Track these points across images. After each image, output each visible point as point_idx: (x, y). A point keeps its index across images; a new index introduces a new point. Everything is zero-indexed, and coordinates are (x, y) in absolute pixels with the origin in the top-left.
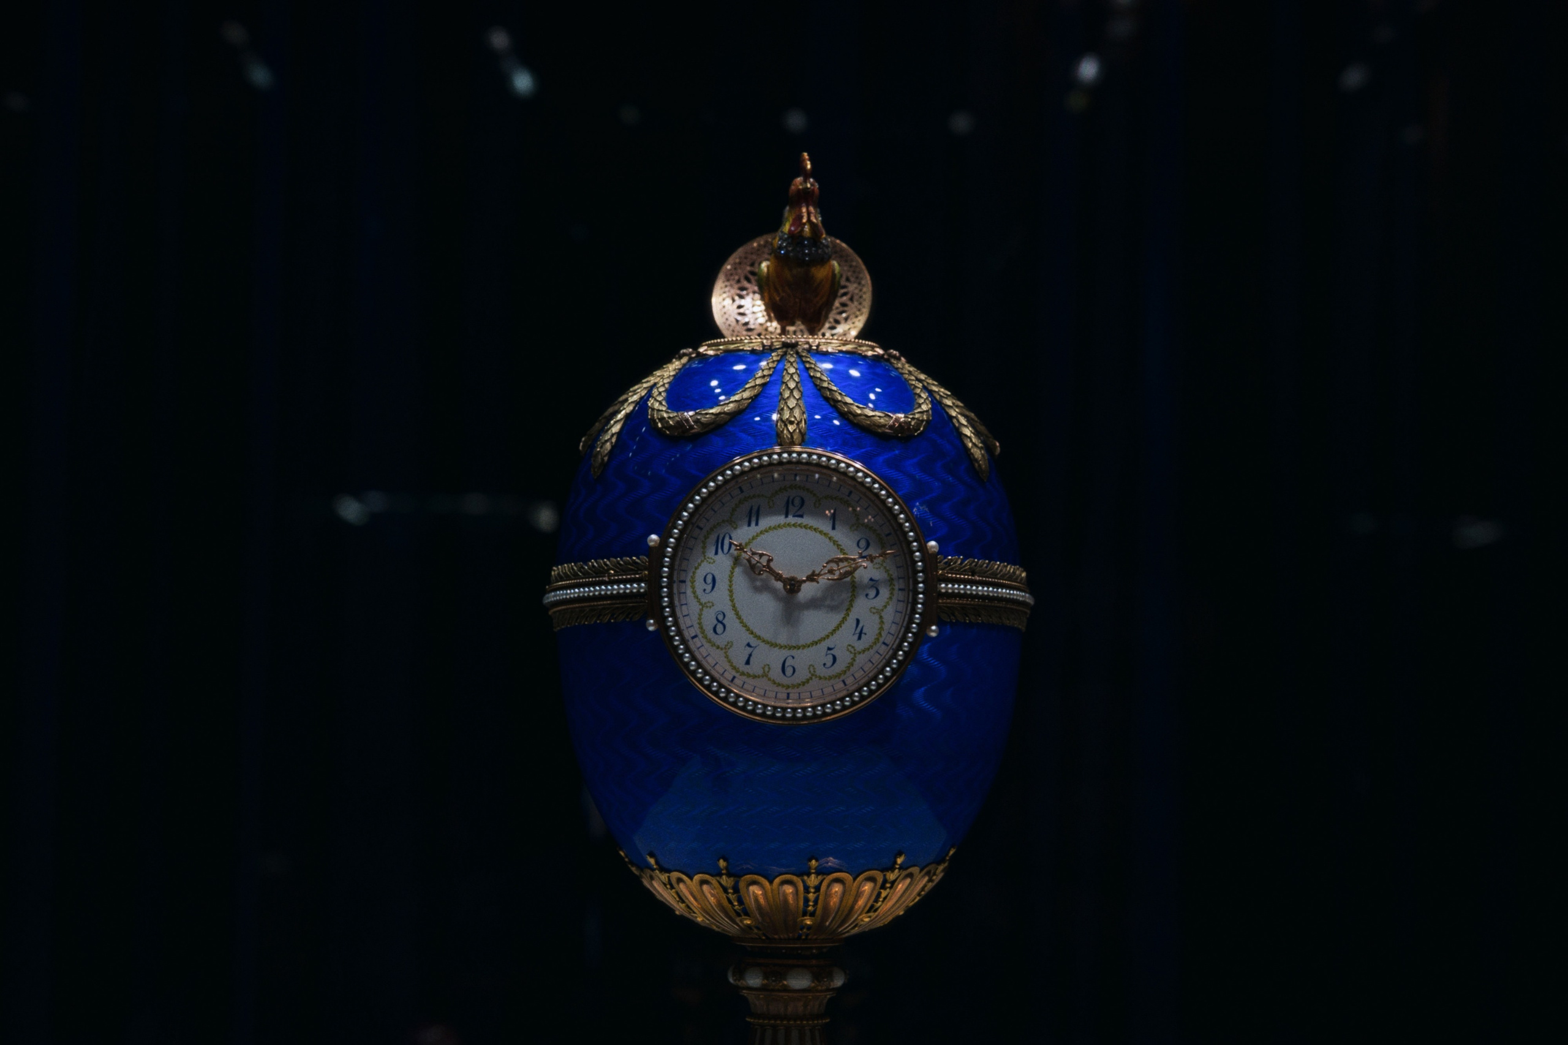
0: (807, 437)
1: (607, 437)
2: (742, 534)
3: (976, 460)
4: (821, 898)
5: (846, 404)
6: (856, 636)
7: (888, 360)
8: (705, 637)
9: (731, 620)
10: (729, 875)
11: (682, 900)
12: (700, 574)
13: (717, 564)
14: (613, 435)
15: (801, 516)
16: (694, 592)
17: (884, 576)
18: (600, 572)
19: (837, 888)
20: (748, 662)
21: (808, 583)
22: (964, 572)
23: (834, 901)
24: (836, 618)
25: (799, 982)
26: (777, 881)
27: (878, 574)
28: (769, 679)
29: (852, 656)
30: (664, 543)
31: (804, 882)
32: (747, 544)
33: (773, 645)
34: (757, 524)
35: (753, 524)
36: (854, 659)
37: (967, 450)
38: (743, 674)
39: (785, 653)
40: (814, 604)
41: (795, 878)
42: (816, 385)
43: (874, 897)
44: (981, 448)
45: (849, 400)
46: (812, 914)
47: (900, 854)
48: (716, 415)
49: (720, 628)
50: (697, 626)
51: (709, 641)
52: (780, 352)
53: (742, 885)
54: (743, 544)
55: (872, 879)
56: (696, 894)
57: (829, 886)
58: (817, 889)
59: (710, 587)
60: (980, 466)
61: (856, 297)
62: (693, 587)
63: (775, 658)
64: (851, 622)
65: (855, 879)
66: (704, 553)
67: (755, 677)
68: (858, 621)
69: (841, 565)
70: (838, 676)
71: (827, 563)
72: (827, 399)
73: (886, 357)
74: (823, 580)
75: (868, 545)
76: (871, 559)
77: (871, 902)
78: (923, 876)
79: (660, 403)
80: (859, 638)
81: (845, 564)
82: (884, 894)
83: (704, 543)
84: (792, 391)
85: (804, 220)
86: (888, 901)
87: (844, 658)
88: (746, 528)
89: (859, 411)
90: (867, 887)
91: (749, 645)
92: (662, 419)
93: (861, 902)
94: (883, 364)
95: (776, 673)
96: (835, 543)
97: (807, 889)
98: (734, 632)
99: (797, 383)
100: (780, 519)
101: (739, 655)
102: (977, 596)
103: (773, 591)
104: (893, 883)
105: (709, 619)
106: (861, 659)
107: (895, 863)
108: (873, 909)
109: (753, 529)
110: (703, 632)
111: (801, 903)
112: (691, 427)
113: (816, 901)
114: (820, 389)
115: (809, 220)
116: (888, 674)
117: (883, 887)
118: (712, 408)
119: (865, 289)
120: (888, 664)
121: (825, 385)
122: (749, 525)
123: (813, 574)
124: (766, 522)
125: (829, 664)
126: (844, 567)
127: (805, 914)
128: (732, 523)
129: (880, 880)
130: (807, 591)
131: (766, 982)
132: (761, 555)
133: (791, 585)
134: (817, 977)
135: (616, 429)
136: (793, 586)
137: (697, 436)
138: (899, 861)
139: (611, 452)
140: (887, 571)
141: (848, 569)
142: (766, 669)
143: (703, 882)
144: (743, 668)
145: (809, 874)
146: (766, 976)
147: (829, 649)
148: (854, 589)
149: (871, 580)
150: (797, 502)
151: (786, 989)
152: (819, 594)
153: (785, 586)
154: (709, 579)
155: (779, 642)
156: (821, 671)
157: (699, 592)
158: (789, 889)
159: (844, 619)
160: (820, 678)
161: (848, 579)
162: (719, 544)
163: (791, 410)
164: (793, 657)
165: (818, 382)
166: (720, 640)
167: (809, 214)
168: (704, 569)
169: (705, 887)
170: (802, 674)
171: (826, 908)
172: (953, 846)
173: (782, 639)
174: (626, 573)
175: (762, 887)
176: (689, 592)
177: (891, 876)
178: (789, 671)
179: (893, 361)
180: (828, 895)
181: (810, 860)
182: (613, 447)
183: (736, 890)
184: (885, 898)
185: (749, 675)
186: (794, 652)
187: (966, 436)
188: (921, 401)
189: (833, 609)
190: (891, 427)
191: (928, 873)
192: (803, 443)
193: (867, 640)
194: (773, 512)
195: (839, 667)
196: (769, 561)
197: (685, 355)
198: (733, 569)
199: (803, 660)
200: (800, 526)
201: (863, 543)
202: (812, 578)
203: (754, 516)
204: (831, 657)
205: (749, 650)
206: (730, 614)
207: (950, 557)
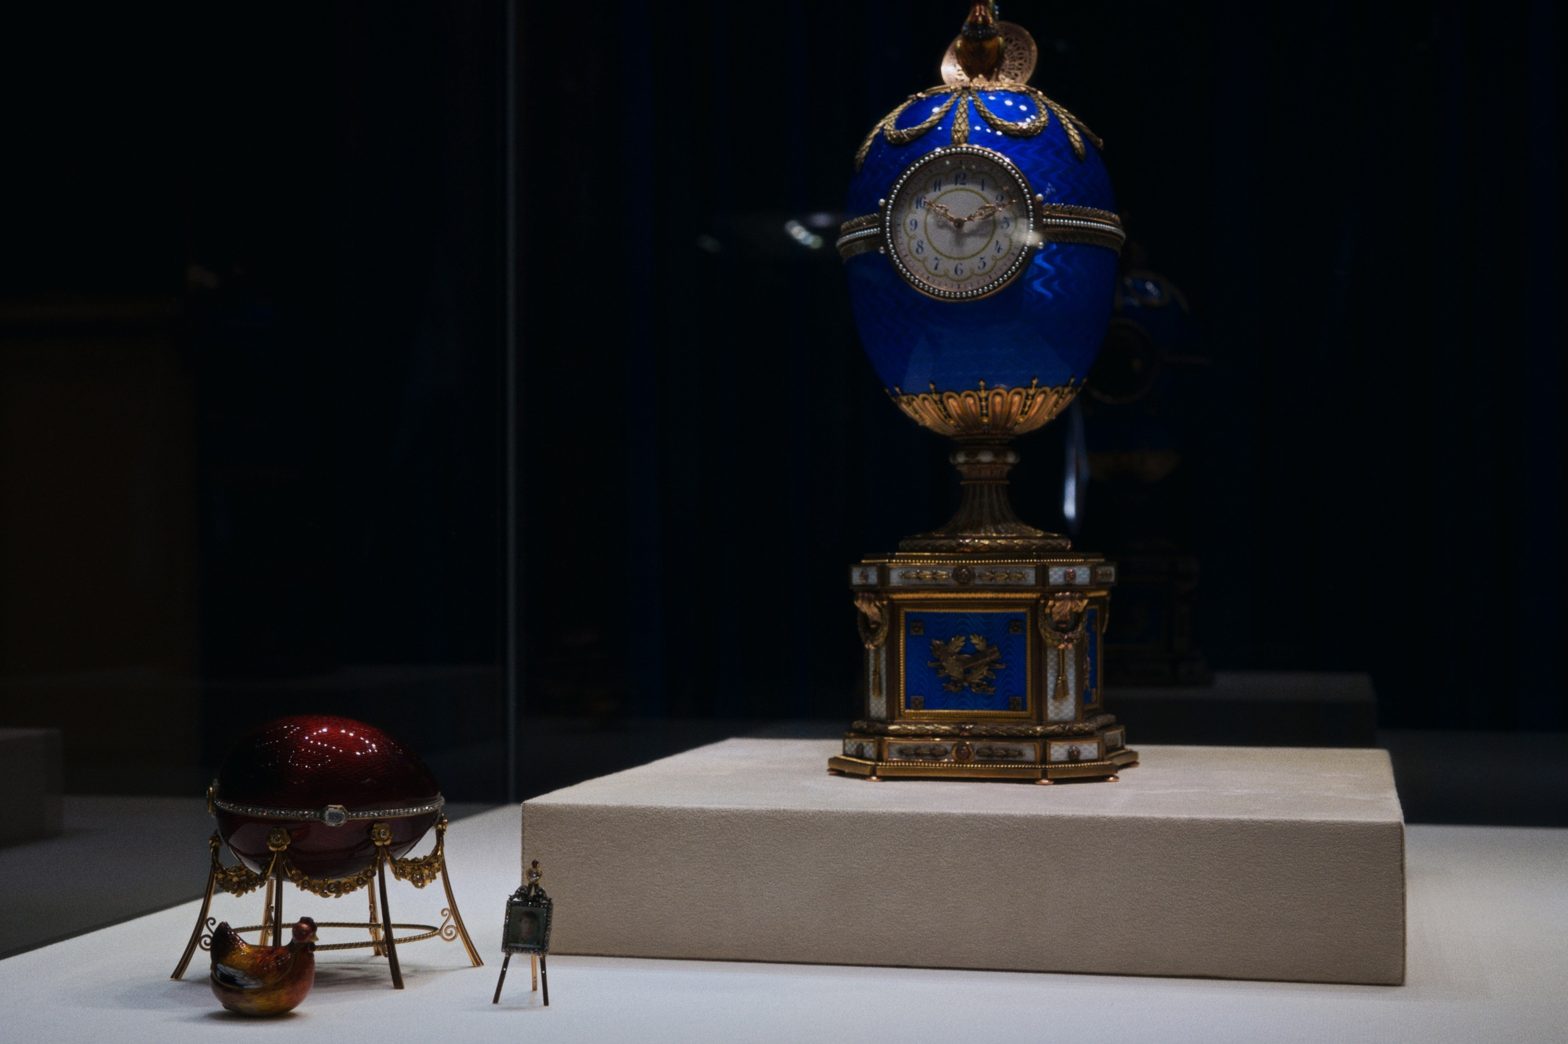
0: (969, 139)
1: (864, 148)
2: (931, 196)
3: (1076, 149)
4: (990, 405)
5: (992, 119)
6: (997, 250)
7: (1029, 94)
8: (912, 255)
9: (926, 245)
10: (936, 393)
11: (916, 412)
12: (908, 221)
13: (918, 214)
14: (867, 147)
15: (964, 184)
16: (905, 230)
17: (1012, 215)
18: (859, 224)
19: (998, 399)
20: (936, 268)
21: (968, 222)
22: (1064, 213)
23: (998, 408)
24: (986, 240)
25: (986, 458)
26: (963, 395)
27: (1008, 215)
28: (948, 277)
29: (994, 262)
30: (887, 203)
31: (978, 395)
32: (934, 202)
33: (950, 258)
34: (939, 190)
35: (937, 190)
36: (995, 264)
37: (1071, 144)
38: (933, 275)
39: (957, 262)
40: (973, 233)
41: (972, 393)
42: (977, 109)
43: (1022, 405)
44: (1079, 142)
45: (994, 117)
46: (987, 415)
47: (1034, 378)
48: (918, 130)
49: (920, 250)
50: (907, 249)
51: (914, 257)
52: (959, 93)
53: (944, 398)
54: (932, 202)
55: (1019, 393)
56: (922, 407)
57: (993, 397)
58: (987, 399)
59: (913, 227)
60: (1079, 152)
61: (1028, 59)
62: (905, 228)
63: (950, 265)
64: (993, 244)
65: (1008, 393)
66: (910, 207)
67: (941, 276)
68: (997, 242)
69: (987, 210)
70: (987, 273)
71: (979, 209)
72: (982, 117)
73: (1027, 92)
74: (977, 219)
75: (1002, 198)
76: (1004, 206)
77: (1021, 409)
78: (1053, 395)
79: (891, 126)
80: (998, 251)
81: (989, 209)
82: (1028, 403)
83: (910, 203)
84: (961, 113)
85: (977, 14)
86: (1033, 408)
87: (990, 263)
88: (933, 192)
89: (999, 123)
90: (1017, 398)
91: (936, 259)
92: (890, 135)
93: (1014, 409)
94: (1026, 96)
95: (952, 273)
96: (984, 198)
97: (980, 400)
98: (929, 253)
99: (965, 109)
100: (951, 187)
101: (931, 265)
102: (1072, 226)
103: (949, 228)
104: (1033, 397)
105: (914, 244)
106: (1000, 263)
107: (1032, 383)
108: (1023, 413)
109: (938, 193)
110: (911, 252)
111: (979, 408)
112: (904, 138)
113: (987, 407)
114: (979, 111)
115: (980, 14)
116: (1014, 271)
117: (1027, 398)
118: (916, 126)
119: (1033, 54)
120: (1014, 264)
121: (982, 109)
122: (935, 190)
123: (971, 216)
124: (944, 188)
125: (981, 266)
126: (988, 211)
127: (982, 415)
128: (926, 190)
129: (1024, 394)
130: (968, 227)
131: (967, 459)
132: (942, 207)
133: (958, 223)
134: (996, 454)
135: (869, 143)
136: (959, 224)
137: (908, 143)
138: (1035, 382)
139: (866, 157)
140: (1013, 213)
141: (991, 212)
142: (946, 271)
143: (924, 399)
144: (933, 271)
145: (980, 390)
146: (967, 456)
147: (982, 258)
148: (995, 224)
149: (1005, 218)
150: (962, 176)
151: (979, 462)
152: (975, 228)
153: (955, 224)
154: (914, 222)
155: (952, 255)
156: (977, 271)
157: (908, 229)
158: (970, 401)
159: (989, 242)
160: (976, 275)
161: (991, 218)
162: (918, 202)
163: (960, 124)
164: (961, 264)
165: (978, 108)
166: (920, 257)
167: (981, 10)
168: (911, 217)
169: (926, 403)
170: (967, 273)
171: (994, 411)
172: (1073, 376)
173: (955, 254)
174: (871, 224)
175: (955, 399)
176: (902, 230)
177: (1032, 392)
178: (959, 272)
179: (1031, 94)
180: (993, 404)
181: (979, 381)
182: (868, 154)
183: (942, 402)
184: (1030, 406)
185: (937, 276)
186: (961, 261)
187: (1071, 135)
188: (1042, 115)
189: (983, 236)
190: (1018, 131)
191: (1057, 392)
192: (966, 142)
193: (1002, 253)
194: (948, 182)
195: (987, 268)
196: (946, 210)
197: (910, 98)
198: (927, 216)
199: (966, 265)
200: (964, 190)
201: (999, 197)
202: (970, 219)
203: (937, 185)
204: (982, 263)
205: (936, 262)
206: (925, 241)
207: (1054, 204)
